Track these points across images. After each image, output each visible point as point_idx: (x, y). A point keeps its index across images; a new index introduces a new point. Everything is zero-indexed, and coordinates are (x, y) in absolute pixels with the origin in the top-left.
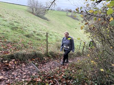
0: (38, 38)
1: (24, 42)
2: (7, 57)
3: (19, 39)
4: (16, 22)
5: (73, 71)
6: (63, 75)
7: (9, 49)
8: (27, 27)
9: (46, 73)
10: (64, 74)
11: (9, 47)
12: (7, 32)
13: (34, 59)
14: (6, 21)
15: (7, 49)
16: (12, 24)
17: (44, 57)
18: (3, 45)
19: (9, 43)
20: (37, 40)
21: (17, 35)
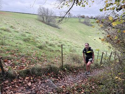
0: (51, 49)
1: (38, 55)
2: (23, 73)
3: (32, 51)
4: (27, 33)
5: (93, 87)
6: (82, 92)
7: (23, 63)
8: (39, 37)
9: (64, 91)
10: (84, 91)
11: (24, 61)
12: (20, 44)
13: (50, 73)
14: (17, 32)
15: (22, 63)
16: (24, 36)
17: (59, 71)
18: (18, 60)
19: (23, 56)
20: (51, 51)
21: (29, 47)
